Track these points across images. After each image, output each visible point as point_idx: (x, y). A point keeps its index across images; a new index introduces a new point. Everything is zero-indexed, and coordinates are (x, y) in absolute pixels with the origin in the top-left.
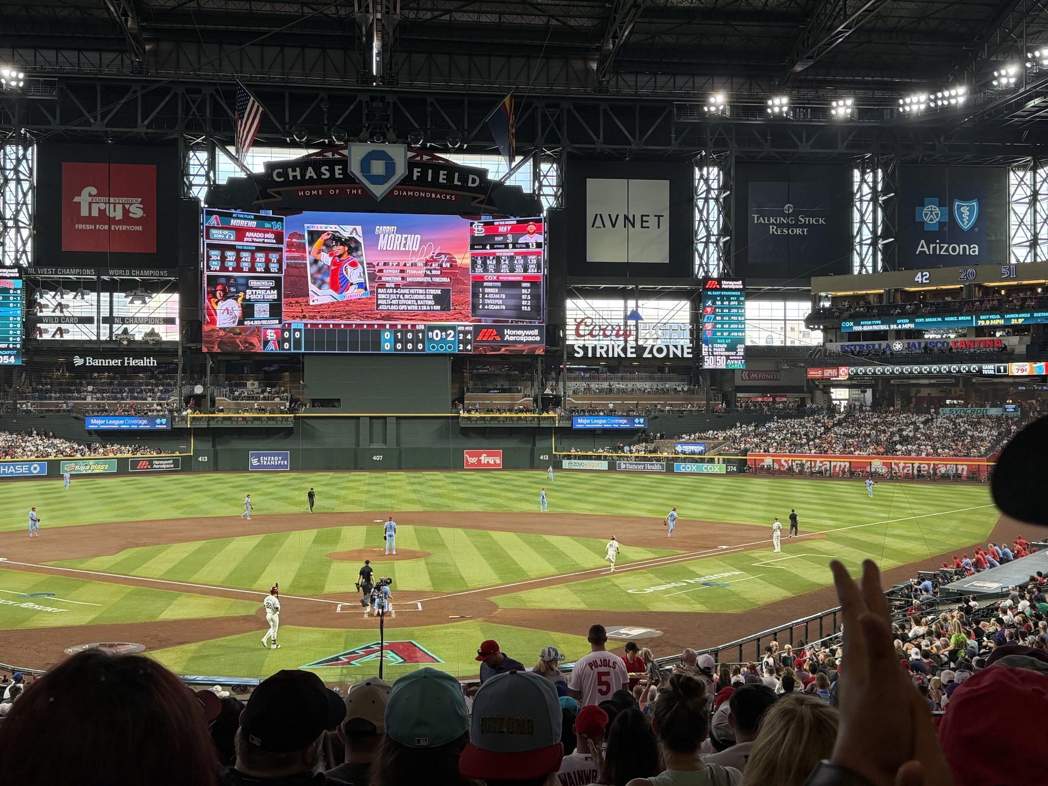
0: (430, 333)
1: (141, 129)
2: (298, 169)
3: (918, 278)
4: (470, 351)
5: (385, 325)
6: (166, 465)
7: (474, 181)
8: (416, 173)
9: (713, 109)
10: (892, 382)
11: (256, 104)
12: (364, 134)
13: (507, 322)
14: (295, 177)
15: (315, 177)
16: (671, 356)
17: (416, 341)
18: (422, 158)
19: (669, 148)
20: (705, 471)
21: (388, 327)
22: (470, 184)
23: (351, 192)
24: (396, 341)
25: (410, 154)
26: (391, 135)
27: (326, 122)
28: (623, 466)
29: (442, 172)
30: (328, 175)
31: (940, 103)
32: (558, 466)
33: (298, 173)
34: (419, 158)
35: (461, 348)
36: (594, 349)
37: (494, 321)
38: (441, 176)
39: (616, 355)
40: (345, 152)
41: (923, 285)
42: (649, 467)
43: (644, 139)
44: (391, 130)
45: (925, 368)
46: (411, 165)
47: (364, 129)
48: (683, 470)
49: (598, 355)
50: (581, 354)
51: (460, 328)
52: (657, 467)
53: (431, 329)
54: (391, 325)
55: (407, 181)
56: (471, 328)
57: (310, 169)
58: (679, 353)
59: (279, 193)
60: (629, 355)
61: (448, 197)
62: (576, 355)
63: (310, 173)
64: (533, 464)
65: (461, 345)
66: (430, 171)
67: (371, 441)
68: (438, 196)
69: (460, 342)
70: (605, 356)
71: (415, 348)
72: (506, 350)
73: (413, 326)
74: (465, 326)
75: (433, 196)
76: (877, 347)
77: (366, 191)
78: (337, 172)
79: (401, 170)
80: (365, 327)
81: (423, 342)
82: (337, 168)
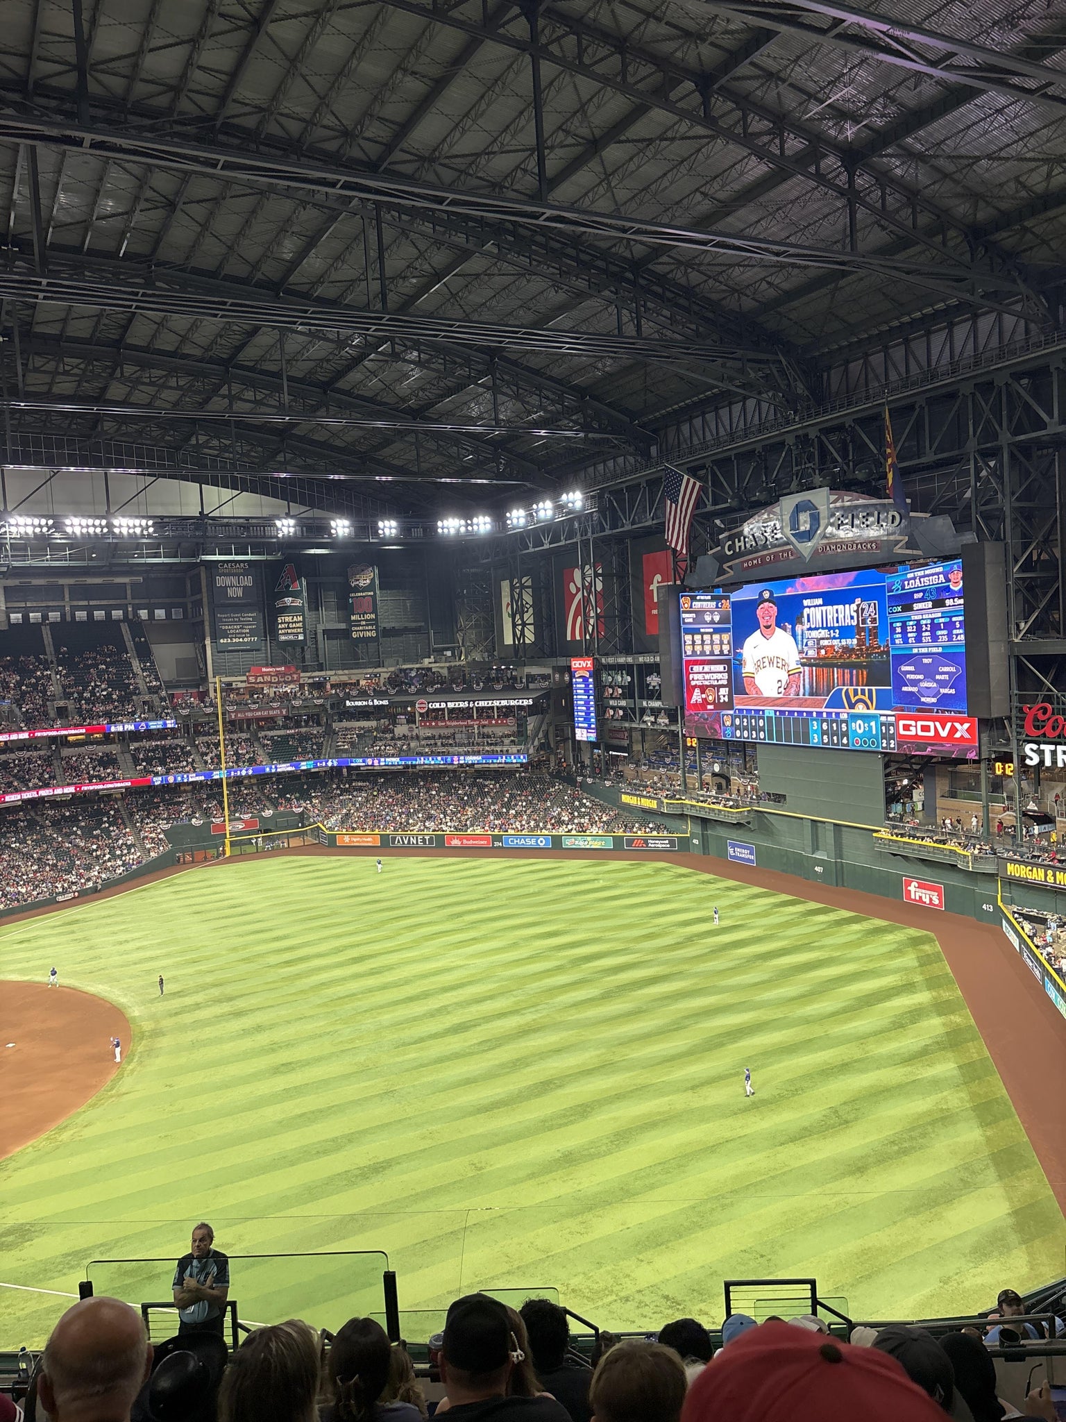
0: (854, 725)
1: (649, 523)
2: (742, 538)
4: (894, 749)
5: (813, 713)
6: (660, 845)
7: (894, 519)
11: (692, 480)
12: (794, 485)
13: (931, 711)
14: (740, 547)
15: (755, 544)
17: (840, 734)
18: (843, 501)
21: (815, 715)
23: (783, 555)
24: (822, 733)
25: (832, 498)
26: (817, 479)
29: (860, 515)
30: (764, 539)
33: (742, 543)
34: (840, 502)
35: (884, 745)
36: (1054, 753)
37: (919, 710)
38: (861, 520)
40: (778, 510)
44: (817, 472)
46: (832, 512)
47: (794, 479)
50: (1036, 760)
51: (883, 719)
53: (854, 718)
54: (818, 713)
56: (893, 719)
57: (751, 536)
59: (730, 567)
61: (869, 546)
62: (1028, 762)
63: (752, 540)
65: (885, 741)
67: (816, 848)
68: (859, 546)
69: (883, 736)
71: (840, 741)
72: (932, 750)
73: (837, 715)
74: (887, 716)
75: (855, 547)
77: (795, 552)
79: (824, 521)
81: (847, 734)
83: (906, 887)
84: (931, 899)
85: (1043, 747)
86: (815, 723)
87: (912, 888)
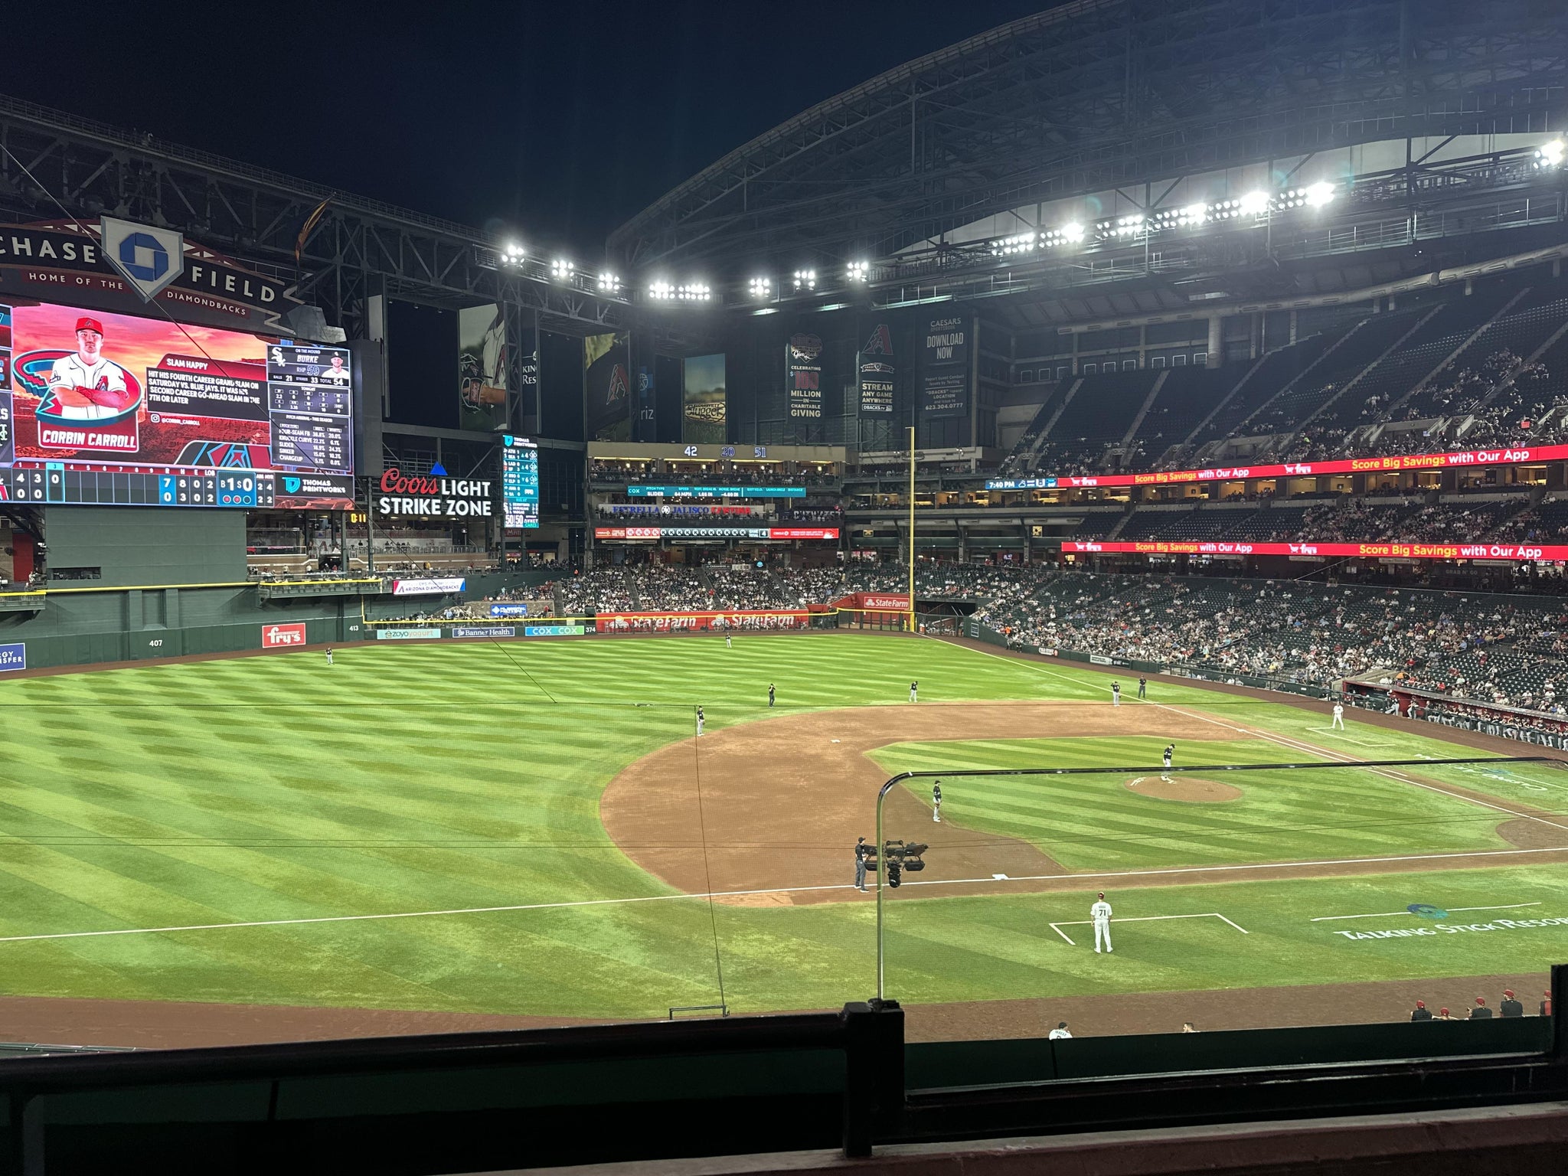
0: (223, 483)
2: (27, 240)
3: (687, 451)
4: (271, 504)
5: (164, 469)
7: (268, 295)
8: (196, 273)
9: (514, 260)
10: (673, 542)
12: (122, 208)
13: (313, 470)
14: (22, 251)
15: (54, 256)
16: (472, 513)
17: (204, 491)
18: (202, 255)
19: (465, 292)
20: (562, 634)
21: (167, 471)
22: (263, 298)
23: (107, 284)
24: (180, 490)
25: (187, 247)
26: (159, 216)
27: (65, 181)
28: (461, 633)
29: (229, 278)
30: (73, 256)
31: (688, 296)
32: (370, 638)
33: (27, 245)
34: (198, 254)
35: (261, 501)
36: (400, 504)
38: (228, 283)
39: (422, 512)
40: (97, 228)
41: (691, 457)
42: (495, 633)
43: (442, 277)
44: (159, 210)
45: (703, 531)
46: (189, 262)
47: (122, 201)
48: (536, 634)
49: (404, 512)
50: (388, 510)
51: (260, 477)
52: (504, 632)
53: (225, 476)
54: (171, 469)
55: (183, 280)
56: (271, 477)
57: (46, 243)
58: (479, 511)
60: (434, 512)
61: (237, 310)
62: (382, 511)
63: (46, 249)
64: (341, 637)
65: (261, 498)
66: (214, 274)
67: (144, 623)
68: (225, 307)
69: (259, 493)
70: (411, 512)
71: (204, 499)
72: (312, 505)
73: (201, 472)
74: (264, 474)
75: (219, 305)
76: (647, 510)
77: (129, 290)
78: (87, 254)
79: (175, 267)
80: (137, 470)
81: (213, 491)
82: (86, 248)
83: (266, 633)
84: (292, 639)
85: (393, 500)
86: (168, 480)
87: (272, 634)
